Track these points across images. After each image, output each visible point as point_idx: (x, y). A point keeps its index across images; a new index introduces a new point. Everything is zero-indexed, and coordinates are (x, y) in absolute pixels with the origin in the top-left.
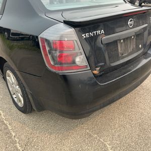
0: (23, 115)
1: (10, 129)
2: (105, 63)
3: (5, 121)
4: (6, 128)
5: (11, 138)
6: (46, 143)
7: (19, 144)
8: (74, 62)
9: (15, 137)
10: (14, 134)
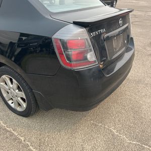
0: (24, 119)
1: (17, 134)
2: (107, 57)
3: (7, 129)
4: (12, 135)
5: (21, 142)
6: (58, 140)
7: (33, 146)
8: (86, 59)
9: (24, 141)
10: (22, 139)
